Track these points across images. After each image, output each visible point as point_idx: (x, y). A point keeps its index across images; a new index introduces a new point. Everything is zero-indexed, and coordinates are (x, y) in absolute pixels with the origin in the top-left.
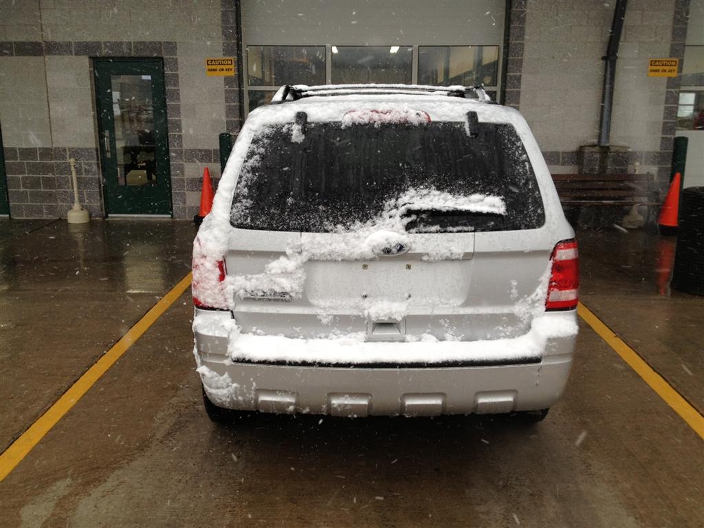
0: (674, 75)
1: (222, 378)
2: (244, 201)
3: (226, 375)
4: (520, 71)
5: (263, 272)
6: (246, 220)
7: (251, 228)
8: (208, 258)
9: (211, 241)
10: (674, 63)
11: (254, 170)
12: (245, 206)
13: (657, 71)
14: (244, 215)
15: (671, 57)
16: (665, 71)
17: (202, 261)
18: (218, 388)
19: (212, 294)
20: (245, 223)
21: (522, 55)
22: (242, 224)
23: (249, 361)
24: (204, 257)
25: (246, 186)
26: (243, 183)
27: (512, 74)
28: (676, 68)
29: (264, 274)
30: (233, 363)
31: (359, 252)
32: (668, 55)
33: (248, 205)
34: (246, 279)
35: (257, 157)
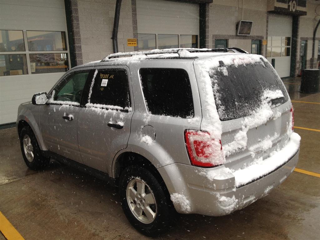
0: (136, 45)
1: (232, 199)
2: (221, 107)
3: (234, 197)
4: (80, 44)
5: (234, 140)
6: (225, 116)
7: (228, 120)
8: (215, 140)
9: (215, 130)
10: (135, 41)
11: (218, 91)
12: (223, 110)
13: (130, 44)
14: (224, 114)
15: (134, 38)
16: (133, 44)
17: (213, 142)
18: (229, 205)
19: (219, 158)
20: (225, 118)
21: (80, 37)
22: (224, 118)
23: (243, 185)
24: (213, 139)
25: (219, 99)
26: (218, 98)
27: (77, 45)
28: (136, 42)
29: (234, 141)
30: (237, 189)
31: (263, 121)
32: (133, 37)
33: (223, 108)
34: (229, 146)
35: (216, 84)
